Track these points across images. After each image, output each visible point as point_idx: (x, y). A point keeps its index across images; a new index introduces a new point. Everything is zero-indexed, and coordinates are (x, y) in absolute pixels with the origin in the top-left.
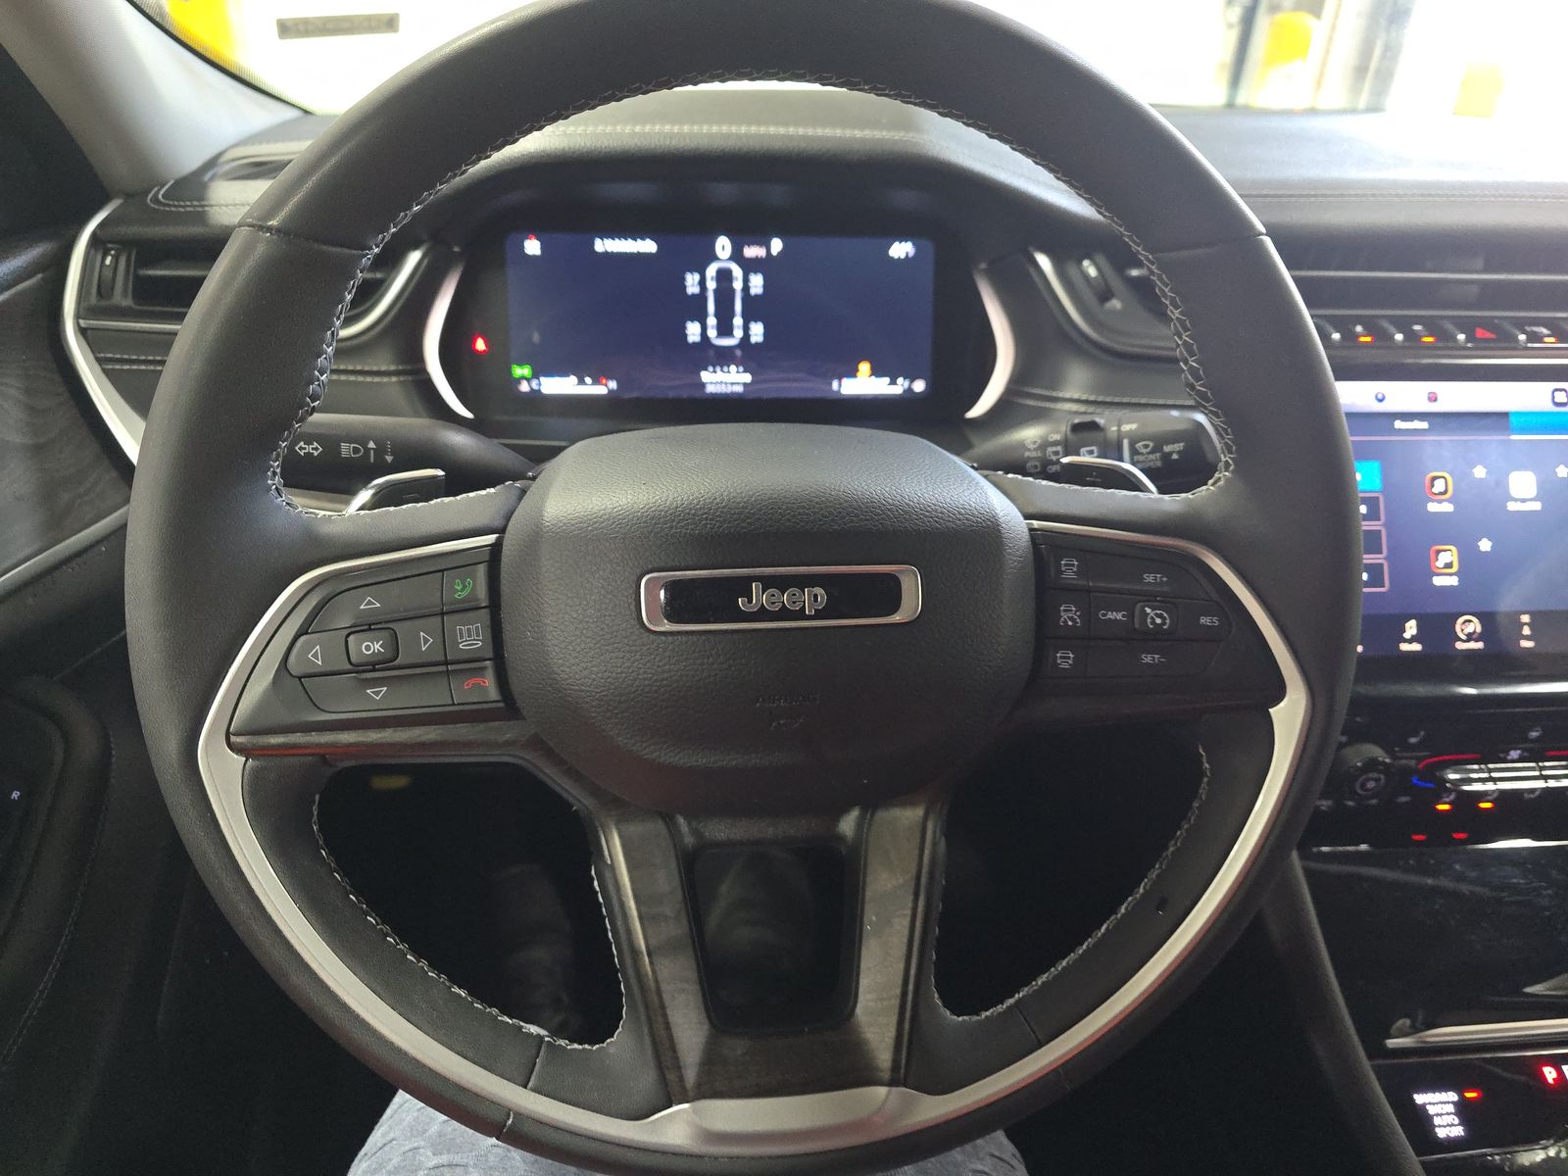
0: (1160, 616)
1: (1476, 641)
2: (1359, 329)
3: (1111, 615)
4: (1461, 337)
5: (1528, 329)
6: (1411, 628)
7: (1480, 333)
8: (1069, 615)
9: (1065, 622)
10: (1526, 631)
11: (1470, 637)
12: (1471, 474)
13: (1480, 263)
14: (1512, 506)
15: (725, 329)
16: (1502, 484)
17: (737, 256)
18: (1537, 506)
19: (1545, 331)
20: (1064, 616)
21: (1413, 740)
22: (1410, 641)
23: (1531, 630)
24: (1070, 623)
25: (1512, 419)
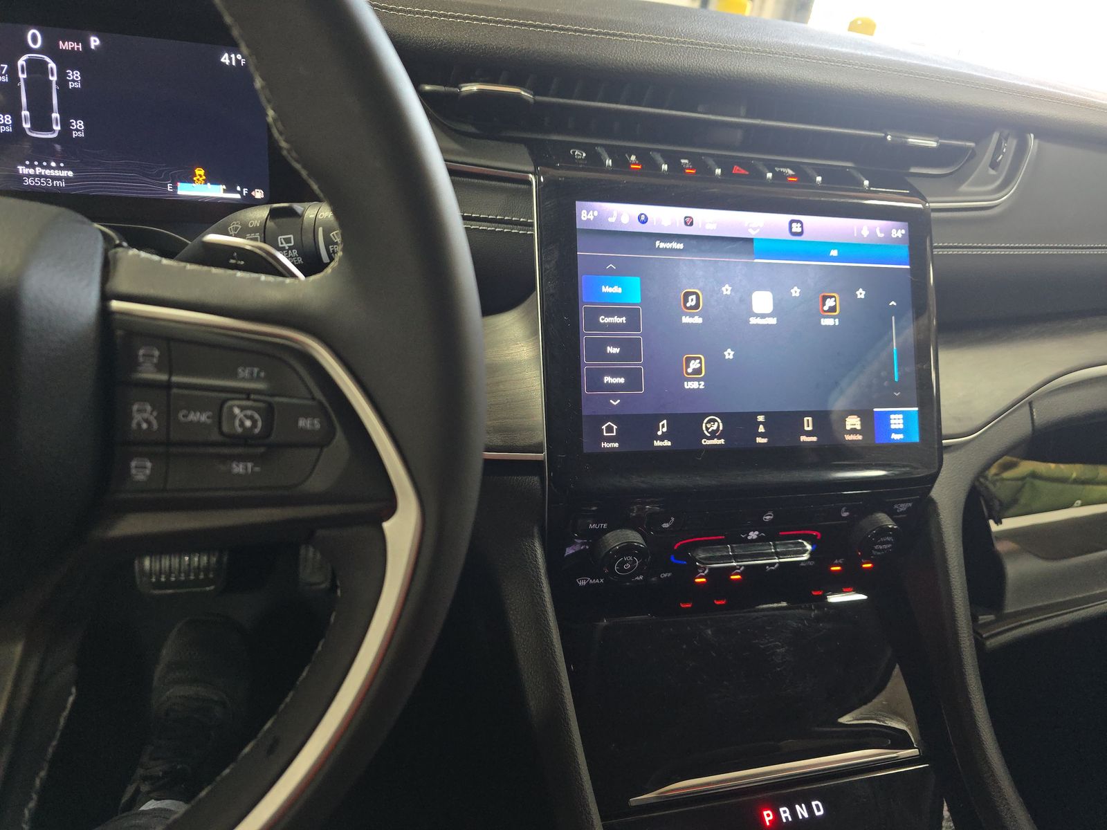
0: (251, 418)
1: (719, 438)
2: (633, 158)
3: (193, 417)
4: (718, 171)
5: (777, 169)
6: (663, 427)
7: (737, 169)
8: (143, 416)
9: (139, 425)
10: (761, 429)
11: (713, 435)
12: (720, 291)
13: (743, 111)
14: (753, 321)
15: (41, 122)
16: (746, 302)
17: (50, 48)
18: (772, 321)
19: (790, 172)
20: (137, 417)
21: (666, 525)
22: (662, 438)
23: (765, 427)
24: (145, 426)
25: (755, 243)
